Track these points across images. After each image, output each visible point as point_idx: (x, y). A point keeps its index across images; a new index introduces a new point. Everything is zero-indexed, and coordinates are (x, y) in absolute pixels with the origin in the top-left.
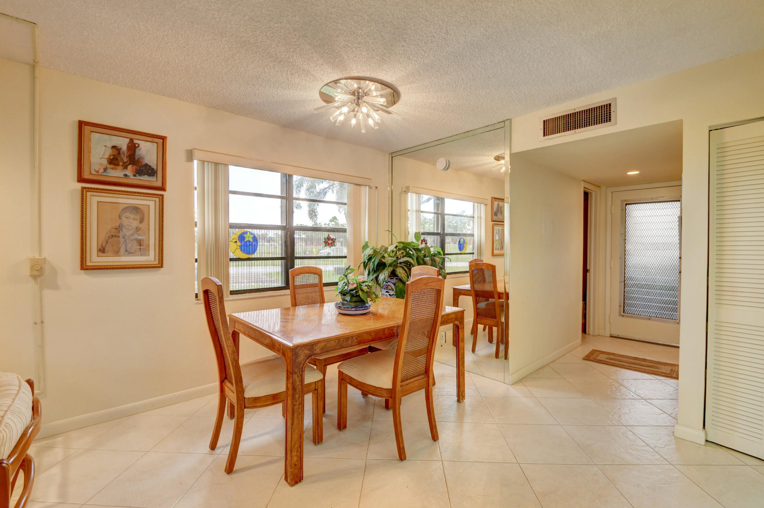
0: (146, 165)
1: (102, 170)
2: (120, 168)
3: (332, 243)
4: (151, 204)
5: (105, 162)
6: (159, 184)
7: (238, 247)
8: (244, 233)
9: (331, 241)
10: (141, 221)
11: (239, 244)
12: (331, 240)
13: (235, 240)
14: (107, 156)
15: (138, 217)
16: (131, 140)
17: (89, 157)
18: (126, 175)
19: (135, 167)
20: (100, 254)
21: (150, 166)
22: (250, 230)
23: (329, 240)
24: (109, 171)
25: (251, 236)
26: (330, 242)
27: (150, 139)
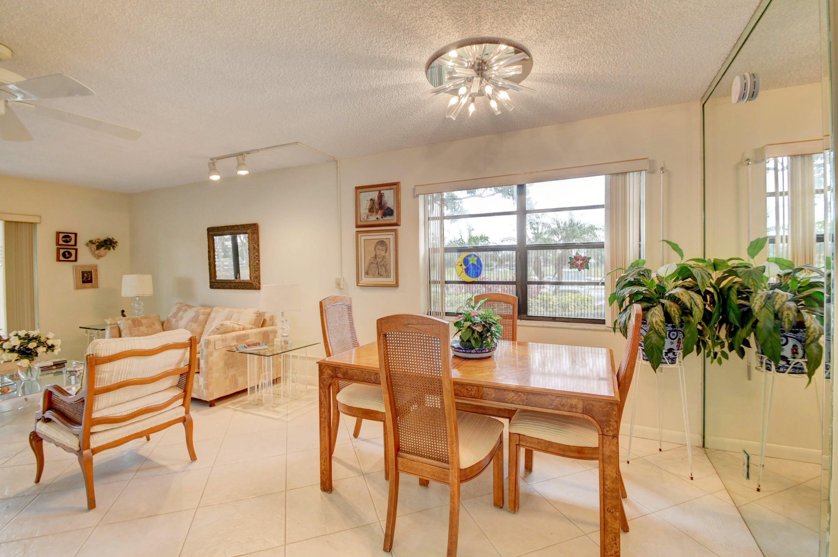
0: (388, 208)
1: (366, 218)
2: (374, 213)
3: (582, 264)
4: (391, 237)
5: (367, 211)
6: (395, 221)
7: (464, 271)
8: (468, 256)
9: (581, 262)
10: (386, 252)
11: (464, 267)
12: (581, 260)
13: (460, 264)
14: (368, 207)
15: (384, 248)
16: (380, 191)
17: (360, 210)
18: (377, 218)
19: (382, 211)
20: (366, 276)
21: (390, 208)
22: (474, 253)
23: (578, 260)
24: (370, 217)
25: (476, 259)
26: (579, 262)
27: (389, 187)
